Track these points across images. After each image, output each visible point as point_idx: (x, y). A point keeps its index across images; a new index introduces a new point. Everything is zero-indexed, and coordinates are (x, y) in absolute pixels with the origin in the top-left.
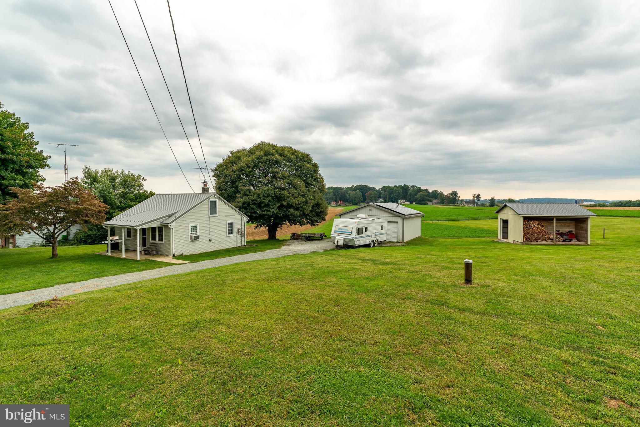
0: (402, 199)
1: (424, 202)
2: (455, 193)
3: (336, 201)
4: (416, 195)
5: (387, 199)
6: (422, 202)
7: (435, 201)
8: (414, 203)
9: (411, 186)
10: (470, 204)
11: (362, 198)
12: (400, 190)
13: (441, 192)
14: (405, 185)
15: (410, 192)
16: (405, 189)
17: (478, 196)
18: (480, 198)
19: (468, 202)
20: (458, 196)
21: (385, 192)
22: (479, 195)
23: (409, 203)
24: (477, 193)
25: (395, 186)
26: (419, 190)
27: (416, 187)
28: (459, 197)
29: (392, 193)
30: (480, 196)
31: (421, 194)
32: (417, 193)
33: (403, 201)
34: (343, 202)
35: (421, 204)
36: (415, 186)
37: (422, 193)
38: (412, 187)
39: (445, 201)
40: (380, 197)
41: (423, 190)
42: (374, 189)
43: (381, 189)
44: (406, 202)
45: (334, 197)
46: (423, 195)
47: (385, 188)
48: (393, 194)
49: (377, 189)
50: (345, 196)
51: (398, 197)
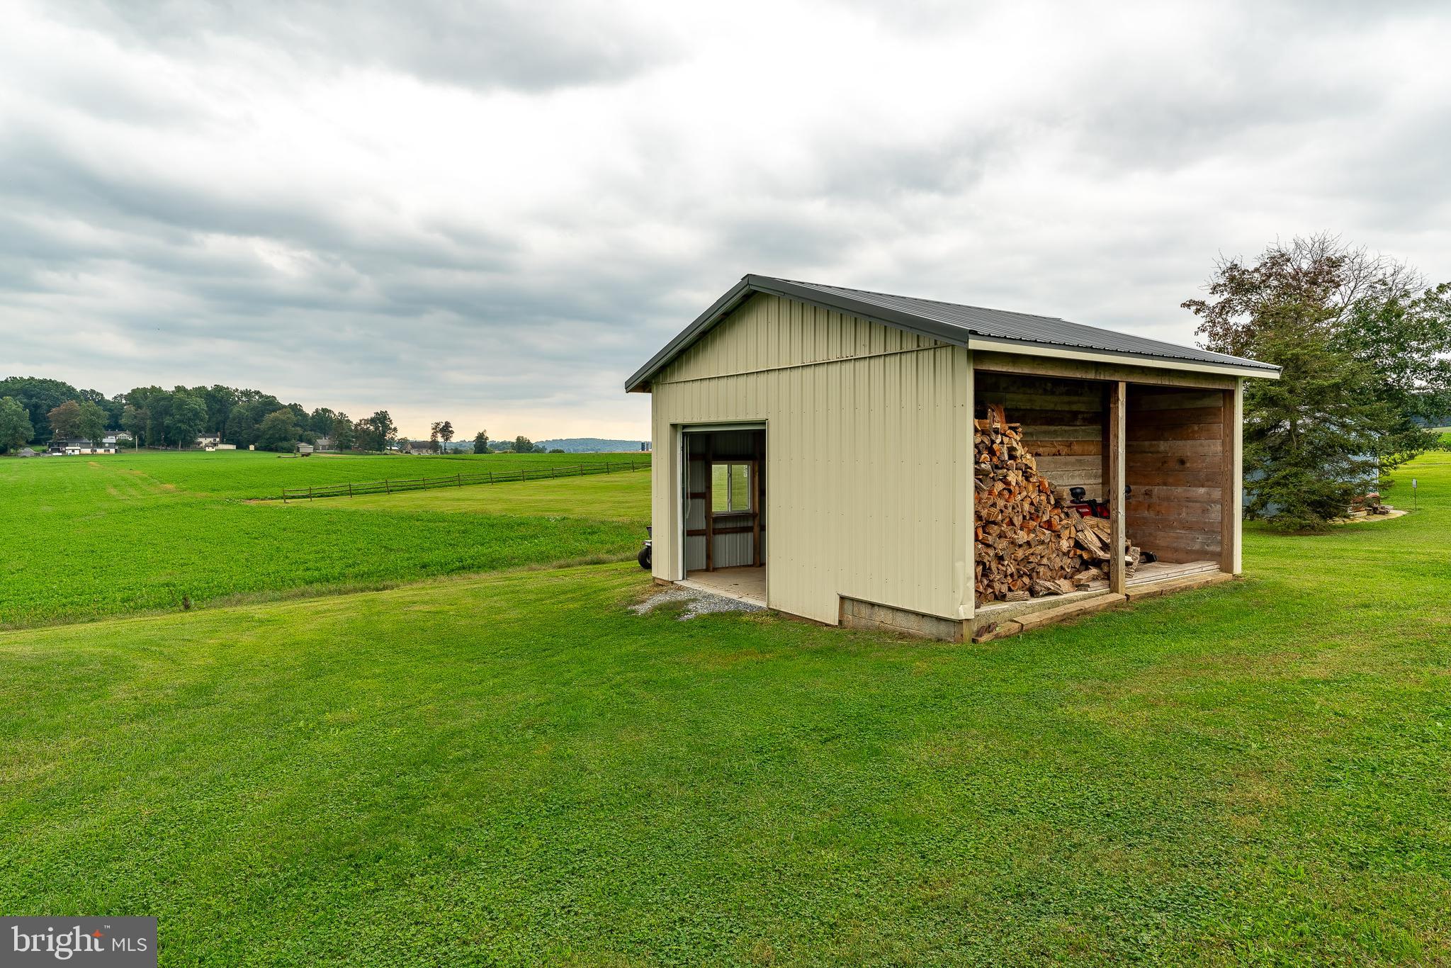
0: (209, 432)
1: (285, 444)
2: (382, 420)
4: (257, 421)
5: (147, 434)
6: (280, 444)
7: (323, 441)
8: (252, 447)
9: (242, 392)
10: (424, 451)
12: (200, 404)
13: (342, 414)
14: (218, 389)
15: (235, 409)
16: (218, 399)
17: (446, 430)
18: (452, 433)
19: (418, 446)
20: (392, 426)
21: (138, 406)
22: (447, 425)
23: (232, 447)
24: (442, 420)
25: (179, 389)
26: (270, 404)
27: (262, 396)
28: (395, 429)
29: (166, 412)
30: (451, 429)
31: (276, 419)
32: (263, 416)
33: (212, 440)
35: (276, 450)
36: (257, 393)
37: (277, 414)
38: (247, 393)
39: (353, 442)
40: (115, 427)
41: (285, 407)
42: (93, 397)
43: (126, 397)
44: (222, 442)
46: (283, 421)
47: (137, 397)
48: (172, 415)
49: (109, 397)
51: (191, 426)
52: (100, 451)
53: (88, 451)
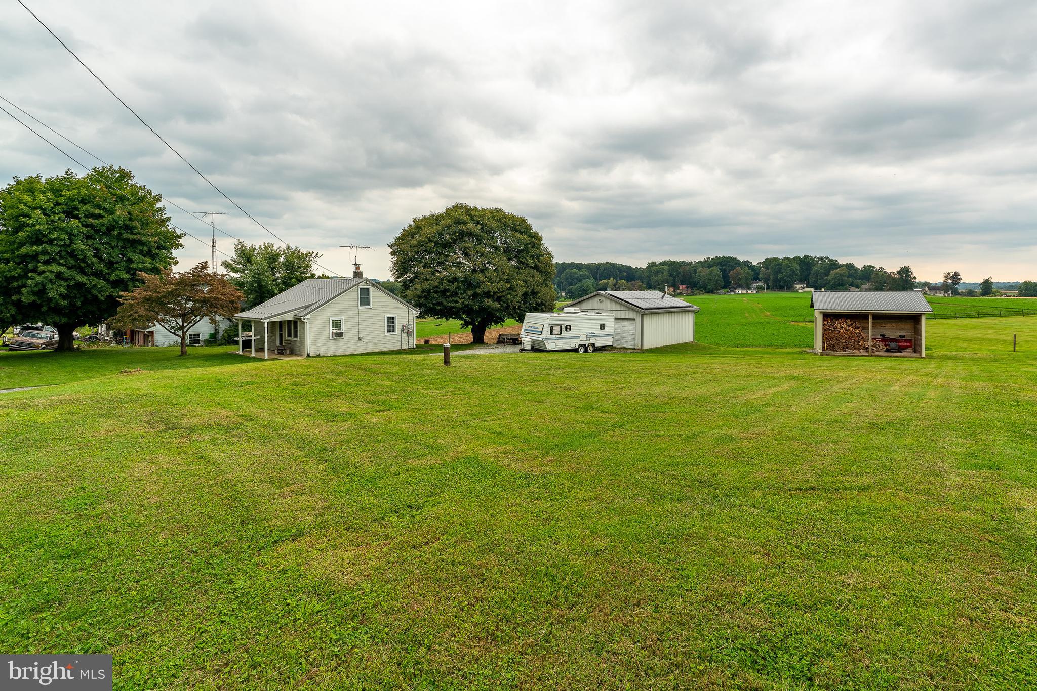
0: (801, 281)
1: (842, 287)
2: (905, 271)
3: (675, 286)
4: (827, 274)
5: (770, 283)
7: (867, 286)
9: (818, 258)
10: (938, 292)
11: (721, 281)
12: (796, 266)
13: (881, 268)
14: (806, 257)
15: (815, 268)
16: (806, 263)
17: (956, 277)
18: (960, 279)
19: (934, 288)
20: (913, 276)
21: (767, 268)
22: (956, 274)
23: (813, 290)
24: (952, 271)
25: (786, 259)
26: (834, 264)
27: (830, 260)
28: (915, 278)
29: (779, 271)
30: (959, 277)
31: (837, 273)
32: (829, 271)
33: (802, 286)
34: (687, 288)
36: (827, 258)
37: (838, 270)
38: (821, 259)
39: (885, 286)
40: (756, 279)
41: (842, 266)
42: (747, 264)
43: (762, 263)
44: (807, 287)
45: (671, 278)
46: (841, 275)
47: (768, 262)
48: (782, 273)
49: (755, 263)
50: (691, 277)
51: (791, 279)
52: (750, 292)
53: (745, 292)
